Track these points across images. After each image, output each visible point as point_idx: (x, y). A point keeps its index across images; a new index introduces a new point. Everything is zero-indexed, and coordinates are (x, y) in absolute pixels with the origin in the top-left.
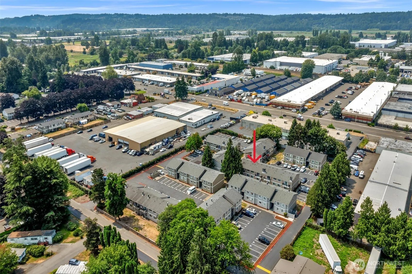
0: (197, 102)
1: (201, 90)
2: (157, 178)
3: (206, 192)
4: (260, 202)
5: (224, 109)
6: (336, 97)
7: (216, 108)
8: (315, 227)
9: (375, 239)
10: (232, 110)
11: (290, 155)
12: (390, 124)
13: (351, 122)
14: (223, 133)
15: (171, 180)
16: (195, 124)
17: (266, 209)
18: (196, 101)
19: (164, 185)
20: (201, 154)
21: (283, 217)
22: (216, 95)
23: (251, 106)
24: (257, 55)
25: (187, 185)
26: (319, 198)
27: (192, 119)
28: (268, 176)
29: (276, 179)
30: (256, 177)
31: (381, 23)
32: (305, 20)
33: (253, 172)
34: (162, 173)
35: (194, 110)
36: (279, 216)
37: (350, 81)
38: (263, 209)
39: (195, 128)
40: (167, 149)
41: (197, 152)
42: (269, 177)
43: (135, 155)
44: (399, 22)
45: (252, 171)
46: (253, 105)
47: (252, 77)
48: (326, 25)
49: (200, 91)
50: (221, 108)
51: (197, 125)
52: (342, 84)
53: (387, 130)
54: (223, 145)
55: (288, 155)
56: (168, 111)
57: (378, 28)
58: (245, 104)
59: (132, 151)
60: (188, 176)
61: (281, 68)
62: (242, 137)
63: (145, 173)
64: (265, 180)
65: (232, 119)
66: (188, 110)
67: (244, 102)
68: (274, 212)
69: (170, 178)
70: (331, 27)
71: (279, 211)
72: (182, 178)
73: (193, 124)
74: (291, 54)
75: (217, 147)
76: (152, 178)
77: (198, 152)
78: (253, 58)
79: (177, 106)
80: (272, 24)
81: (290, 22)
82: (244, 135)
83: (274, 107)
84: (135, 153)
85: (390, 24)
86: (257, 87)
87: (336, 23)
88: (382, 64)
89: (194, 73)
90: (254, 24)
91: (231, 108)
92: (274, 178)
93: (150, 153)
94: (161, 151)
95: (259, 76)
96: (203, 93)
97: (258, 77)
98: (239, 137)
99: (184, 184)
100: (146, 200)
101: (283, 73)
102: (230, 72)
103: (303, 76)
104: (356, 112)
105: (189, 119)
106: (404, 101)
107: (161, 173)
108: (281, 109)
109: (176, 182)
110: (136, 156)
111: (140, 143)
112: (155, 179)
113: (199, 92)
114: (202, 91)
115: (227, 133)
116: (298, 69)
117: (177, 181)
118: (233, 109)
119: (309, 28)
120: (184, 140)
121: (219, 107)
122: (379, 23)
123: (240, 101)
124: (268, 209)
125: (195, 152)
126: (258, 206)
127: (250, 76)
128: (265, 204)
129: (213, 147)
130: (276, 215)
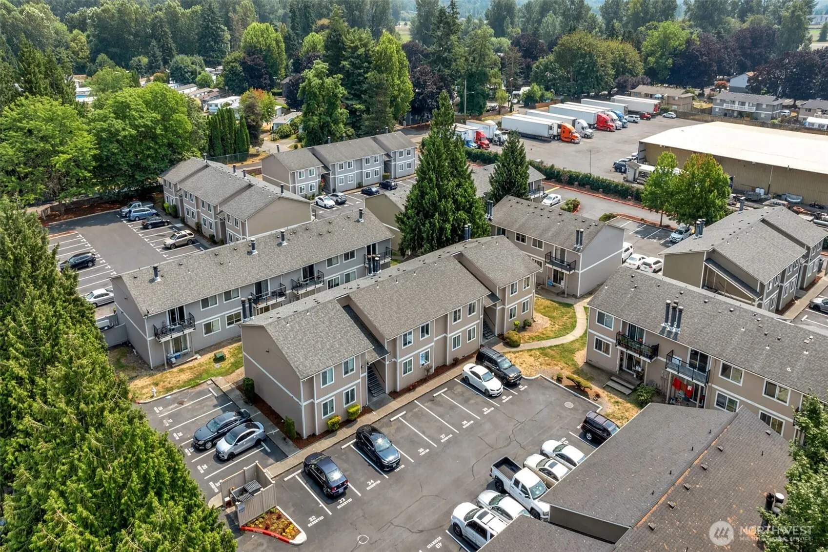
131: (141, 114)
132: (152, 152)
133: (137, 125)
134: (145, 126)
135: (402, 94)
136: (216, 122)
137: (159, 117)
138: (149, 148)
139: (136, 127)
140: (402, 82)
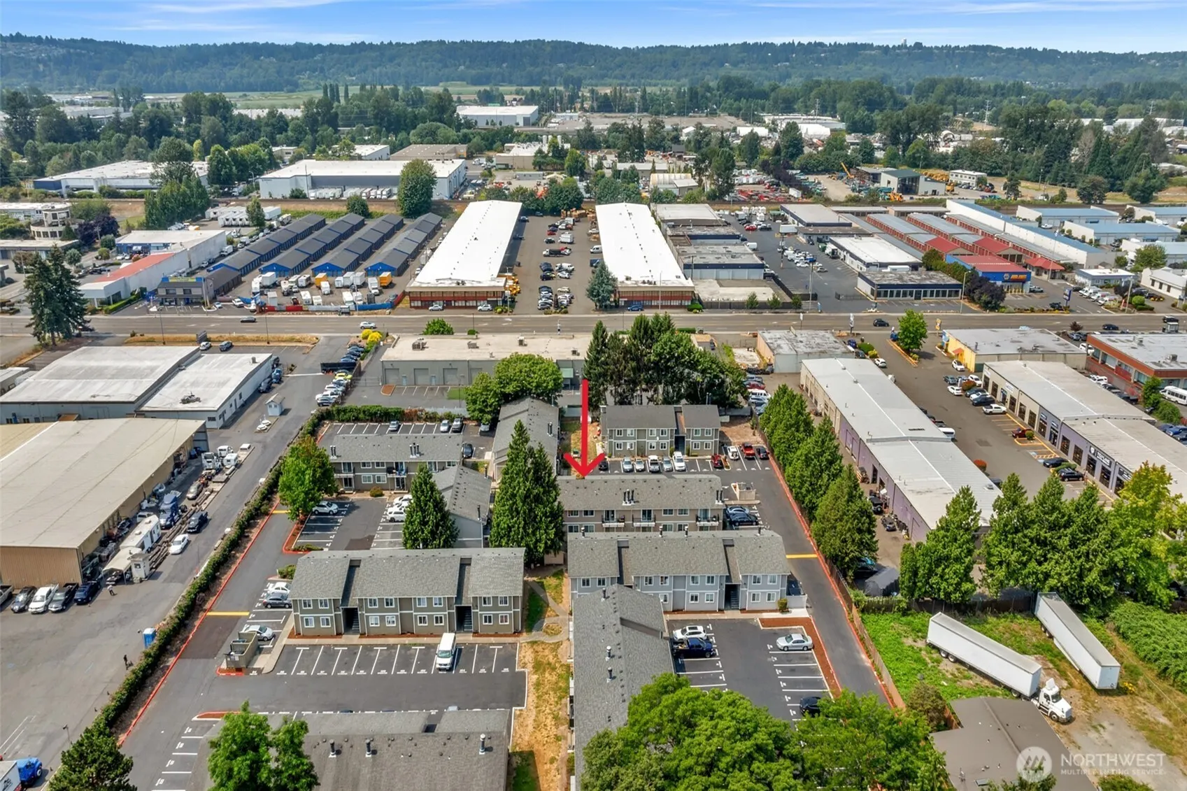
0: (138, 337)
1: (118, 294)
2: (265, 662)
3: (496, 635)
4: (695, 598)
5: (266, 344)
6: (545, 256)
7: (232, 346)
8: (882, 606)
9: (1047, 576)
10: (292, 340)
11: (629, 432)
12: (725, 298)
13: (646, 311)
14: (342, 421)
15: (328, 647)
16: (220, 412)
17: (715, 612)
18: (133, 335)
19: (316, 677)
20: (338, 513)
21: (778, 615)
22: (188, 302)
23: (344, 316)
24: (228, 163)
25: (407, 640)
26: (859, 521)
27: (198, 400)
28: (644, 512)
29: (671, 511)
30: (606, 525)
31: (468, 67)
32: (267, 60)
33: (592, 513)
34: (268, 633)
35: (179, 367)
36: (766, 616)
37: (537, 210)
38: (708, 616)
39: (224, 427)
40: (193, 537)
41: (321, 510)
42: (650, 512)
43: (66, 604)
44: (504, 65)
45: (586, 513)
46: (348, 313)
47: (252, 230)
48: (333, 74)
49: (117, 297)
50: (247, 341)
51: (227, 416)
52: (525, 221)
53: (734, 314)
54: (413, 457)
55: (619, 432)
56: (67, 390)
57: (463, 80)
58: (318, 315)
59: (42, 592)
60: (405, 603)
61: (318, 195)
62: (419, 419)
63: (188, 662)
64: (636, 524)
65: (329, 368)
66: (153, 369)
67: (311, 308)
68: (743, 610)
69: (316, 641)
70: (348, 78)
71: (761, 603)
72: (372, 621)
73: (212, 415)
74: (320, 152)
75: (389, 471)
76: (239, 670)
77: (326, 510)
78: (219, 171)
79: (93, 364)
80: (169, 73)
81: (225, 65)
82: (427, 410)
83: (417, 308)
84: (60, 596)
85: (488, 70)
86: (307, 256)
87: (357, 69)
88: (577, 161)
89: (27, 238)
90: (105, 72)
91: (286, 336)
92: (665, 512)
93: (138, 574)
94: (175, 548)
95: (274, 223)
96: (130, 302)
97: (271, 228)
98: (411, 420)
99: (391, 641)
100: (366, 771)
101: (344, 209)
102: (172, 223)
103: (409, 209)
104: (650, 283)
105: (185, 401)
106: (699, 241)
107: (264, 635)
108: (444, 308)
109: (352, 649)
110: (74, 609)
111: (76, 546)
112: (259, 671)
113: (117, 302)
114: (123, 297)
115: (361, 416)
116: (373, 193)
117: (354, 639)
118: (298, 336)
119: (289, 83)
120: (226, 481)
121: (238, 339)
122: (462, 67)
123: (296, 307)
124: (721, 611)
125: (314, 513)
126: (688, 612)
127: (248, 226)
128: (712, 595)
129: (370, 474)
130: (757, 618)
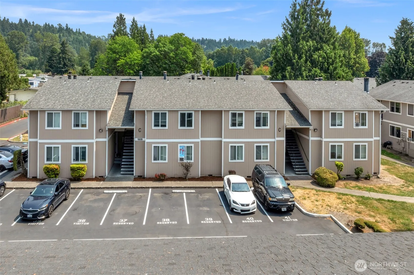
131: (165, 45)
132: (167, 66)
133: (160, 50)
134: (165, 51)
135: (357, 65)
136: (223, 69)
137: (173, 48)
138: (166, 64)
139: (159, 51)
140: (357, 57)
